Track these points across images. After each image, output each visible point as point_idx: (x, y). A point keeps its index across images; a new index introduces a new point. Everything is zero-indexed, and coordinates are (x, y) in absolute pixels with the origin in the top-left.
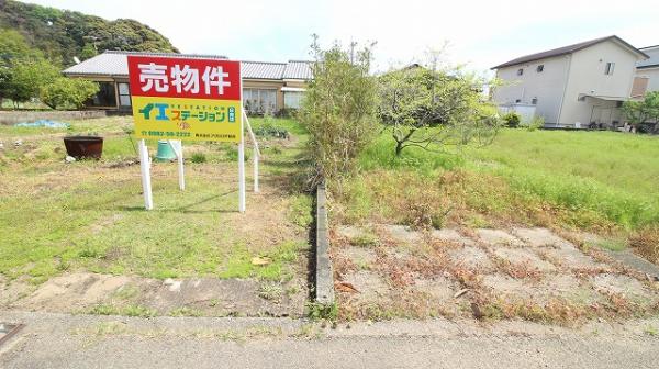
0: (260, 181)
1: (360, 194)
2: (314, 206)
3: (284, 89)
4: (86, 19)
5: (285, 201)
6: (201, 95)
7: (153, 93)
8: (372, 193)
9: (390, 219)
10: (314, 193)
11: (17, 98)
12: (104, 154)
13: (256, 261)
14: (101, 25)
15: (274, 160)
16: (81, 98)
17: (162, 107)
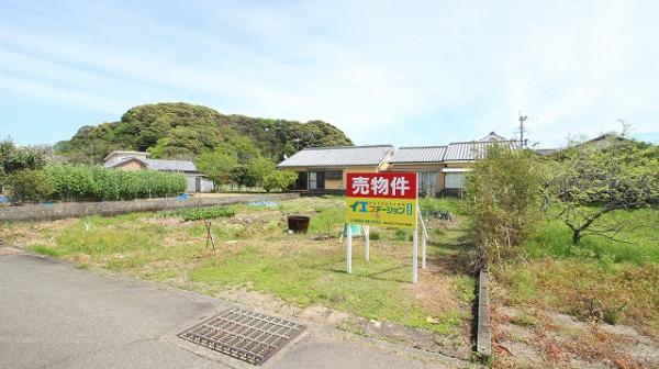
0: (427, 260)
1: (524, 280)
2: (477, 287)
3: (445, 170)
4: (289, 124)
5: (450, 280)
6: (390, 196)
7: (359, 195)
8: (537, 280)
9: (556, 307)
10: (477, 275)
11: (248, 185)
12: (309, 230)
13: (429, 320)
14: (298, 127)
15: (437, 241)
16: (286, 184)
17: (364, 204)
